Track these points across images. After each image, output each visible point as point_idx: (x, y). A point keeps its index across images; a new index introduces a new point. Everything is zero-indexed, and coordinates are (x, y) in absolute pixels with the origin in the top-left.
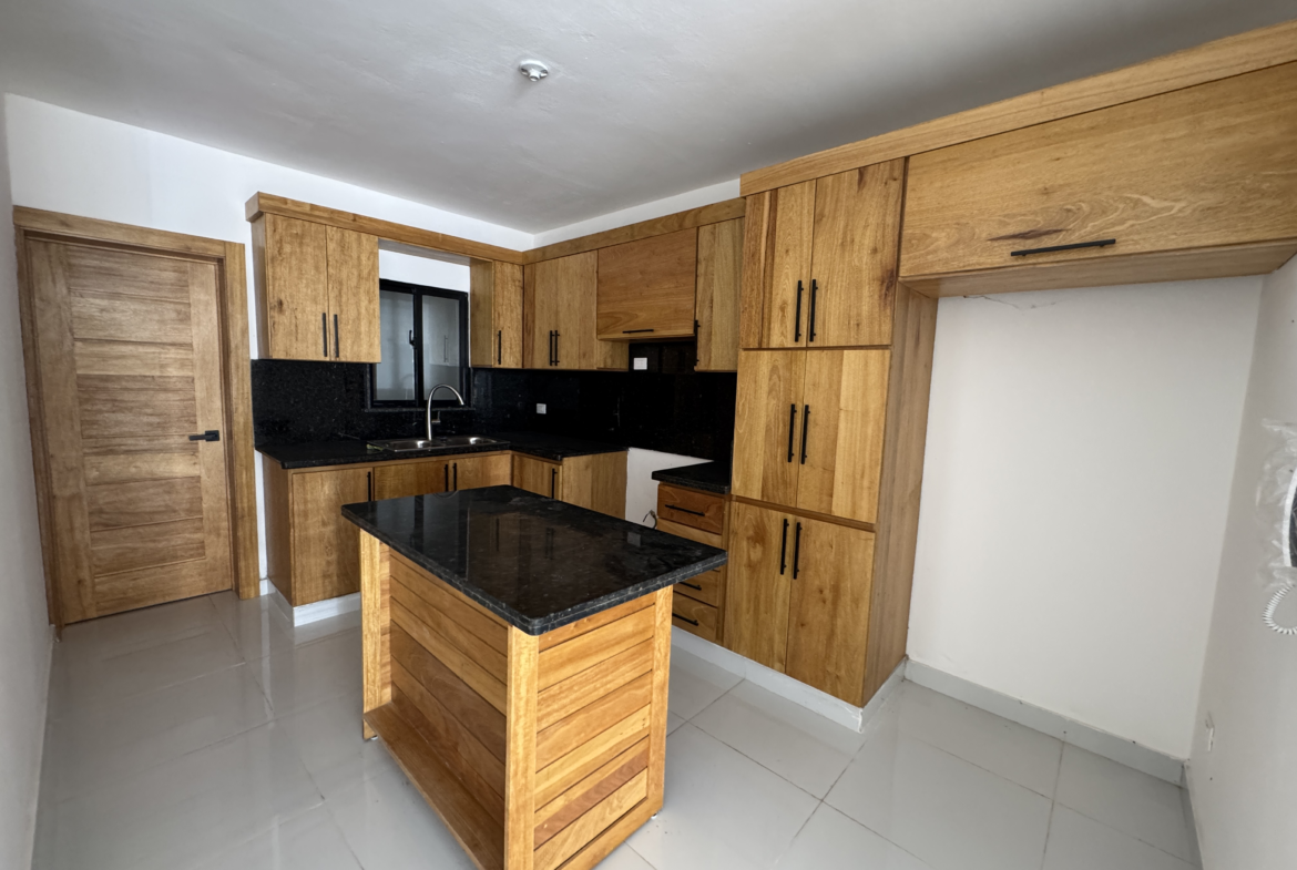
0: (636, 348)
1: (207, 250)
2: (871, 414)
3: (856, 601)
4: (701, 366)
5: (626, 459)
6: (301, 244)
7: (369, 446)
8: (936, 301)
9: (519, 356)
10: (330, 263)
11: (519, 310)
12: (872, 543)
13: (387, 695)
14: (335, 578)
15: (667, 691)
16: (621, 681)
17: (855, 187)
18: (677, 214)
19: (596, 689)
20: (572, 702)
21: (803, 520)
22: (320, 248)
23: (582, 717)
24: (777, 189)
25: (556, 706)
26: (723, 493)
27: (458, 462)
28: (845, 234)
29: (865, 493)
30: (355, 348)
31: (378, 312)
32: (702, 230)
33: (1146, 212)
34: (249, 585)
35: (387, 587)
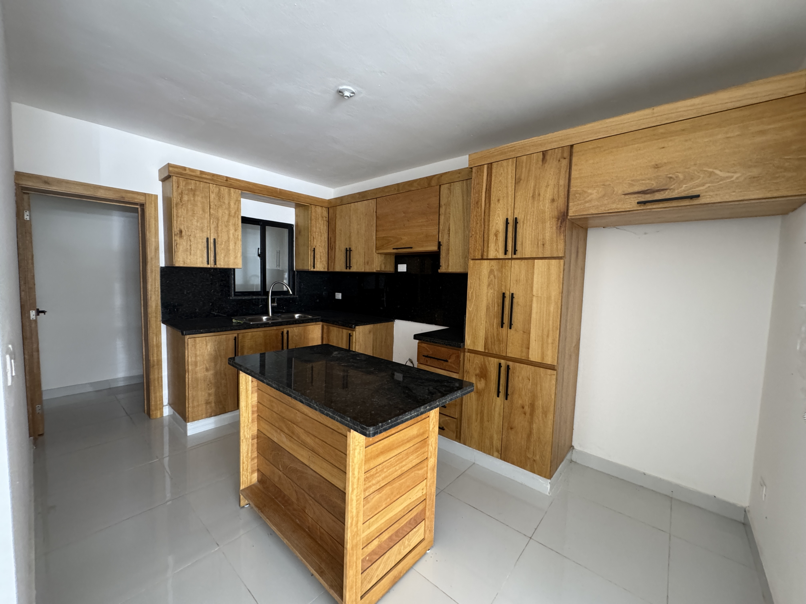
0: (399, 258)
1: (134, 198)
2: (553, 298)
3: (545, 413)
4: (442, 270)
5: (392, 327)
6: (194, 195)
7: (234, 321)
8: (586, 230)
9: (325, 263)
10: (212, 207)
11: (326, 235)
12: (555, 377)
13: (255, 478)
14: (213, 405)
15: (436, 471)
16: (410, 466)
17: (541, 163)
18: (427, 178)
19: (396, 471)
20: (383, 479)
21: (510, 363)
22: (206, 197)
23: (388, 488)
24: (492, 163)
25: (374, 482)
26: (460, 347)
27: (289, 330)
28: (534, 190)
29: (550, 347)
30: (226, 259)
31: (240, 237)
32: (442, 187)
33: (717, 179)
34: (156, 409)
35: (256, 409)
